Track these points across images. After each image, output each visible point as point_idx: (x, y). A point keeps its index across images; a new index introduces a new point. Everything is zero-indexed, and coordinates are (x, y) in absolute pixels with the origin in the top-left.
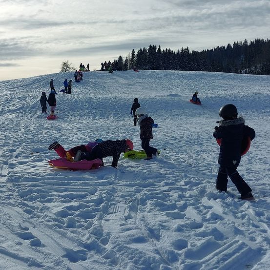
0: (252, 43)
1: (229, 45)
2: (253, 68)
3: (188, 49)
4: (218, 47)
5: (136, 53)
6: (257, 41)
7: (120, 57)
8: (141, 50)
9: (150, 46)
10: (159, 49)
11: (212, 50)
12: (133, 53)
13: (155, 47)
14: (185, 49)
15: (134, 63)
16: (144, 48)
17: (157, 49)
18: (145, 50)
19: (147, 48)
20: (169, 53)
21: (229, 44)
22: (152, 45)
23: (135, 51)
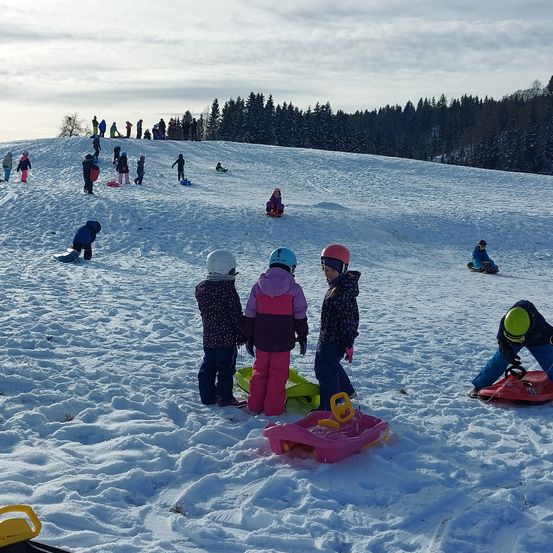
0: (455, 103)
1: (409, 105)
3: (328, 106)
4: (388, 106)
5: (221, 107)
6: (466, 100)
7: (188, 113)
8: (232, 102)
9: (252, 95)
10: (270, 102)
11: (374, 113)
12: (215, 106)
13: (261, 98)
14: (323, 107)
15: (216, 127)
16: (239, 98)
17: (265, 103)
18: (240, 103)
19: (246, 99)
20: (289, 112)
21: (409, 103)
22: (256, 94)
23: (219, 103)
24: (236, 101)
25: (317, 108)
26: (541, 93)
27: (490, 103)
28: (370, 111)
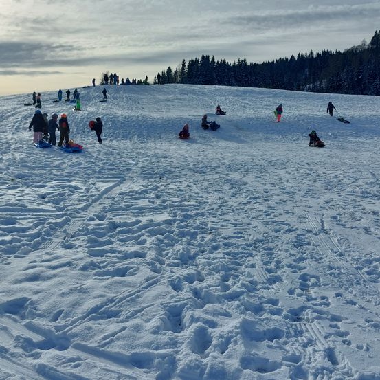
0: (318, 55)
2: (318, 84)
3: (245, 60)
4: (280, 58)
5: (187, 64)
6: (324, 52)
7: (169, 68)
8: (192, 61)
9: (203, 56)
10: (213, 60)
11: (273, 63)
12: (184, 63)
13: (208, 58)
14: (242, 61)
15: (184, 75)
16: (196, 58)
17: (210, 60)
18: (197, 61)
19: (200, 58)
20: (223, 65)
21: (292, 56)
22: (205, 56)
23: (186, 61)
24: (194, 60)
25: (239, 62)
27: (338, 54)
28: (270, 61)
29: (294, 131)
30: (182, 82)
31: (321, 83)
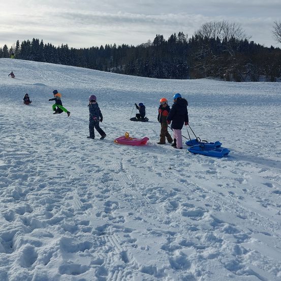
0: (120, 47)
2: (119, 67)
3: (67, 46)
4: (93, 47)
5: (20, 44)
6: (123, 46)
7: (5, 46)
8: (25, 42)
9: (34, 39)
10: (42, 43)
11: (88, 49)
13: (38, 41)
15: (18, 52)
17: (40, 43)
18: (29, 42)
19: (31, 41)
20: (50, 47)
21: (102, 46)
22: (35, 39)
23: (19, 42)
24: (27, 41)
25: (62, 46)
26: (151, 45)
27: (133, 47)
28: (86, 48)
29: (103, 100)
30: (16, 58)
31: (121, 67)
